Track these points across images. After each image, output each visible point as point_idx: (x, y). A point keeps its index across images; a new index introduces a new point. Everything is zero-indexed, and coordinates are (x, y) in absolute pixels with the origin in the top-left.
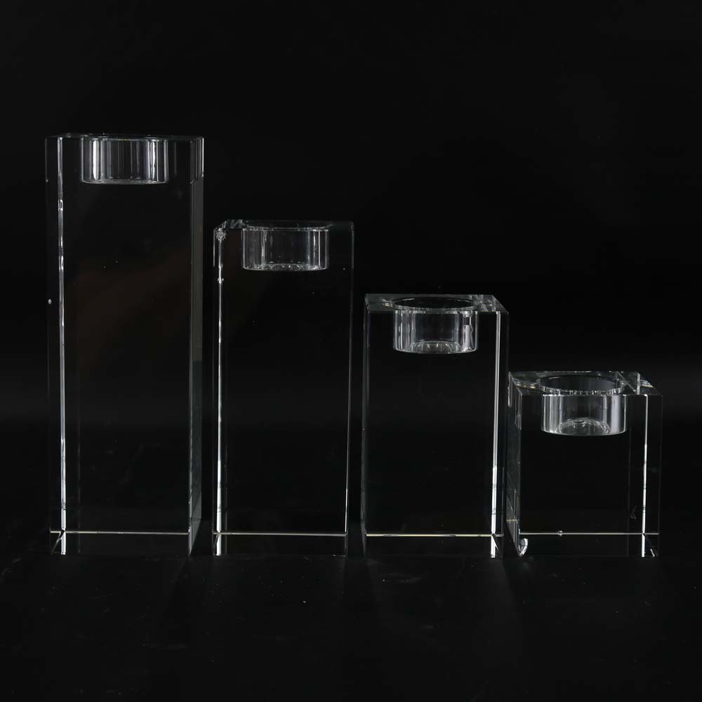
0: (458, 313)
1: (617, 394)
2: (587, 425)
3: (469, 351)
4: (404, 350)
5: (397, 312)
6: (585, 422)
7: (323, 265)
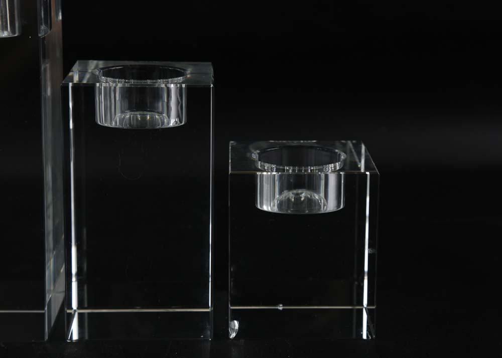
0: (166, 86)
1: (333, 172)
2: (306, 197)
3: (177, 125)
4: (106, 125)
5: (98, 85)
6: (304, 194)
7: (13, 31)
